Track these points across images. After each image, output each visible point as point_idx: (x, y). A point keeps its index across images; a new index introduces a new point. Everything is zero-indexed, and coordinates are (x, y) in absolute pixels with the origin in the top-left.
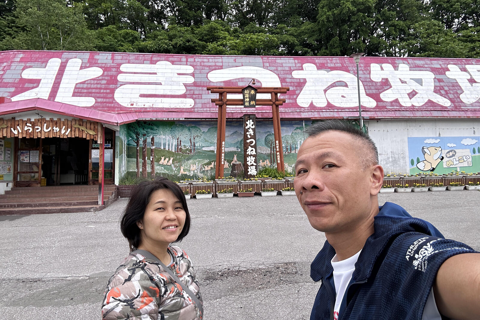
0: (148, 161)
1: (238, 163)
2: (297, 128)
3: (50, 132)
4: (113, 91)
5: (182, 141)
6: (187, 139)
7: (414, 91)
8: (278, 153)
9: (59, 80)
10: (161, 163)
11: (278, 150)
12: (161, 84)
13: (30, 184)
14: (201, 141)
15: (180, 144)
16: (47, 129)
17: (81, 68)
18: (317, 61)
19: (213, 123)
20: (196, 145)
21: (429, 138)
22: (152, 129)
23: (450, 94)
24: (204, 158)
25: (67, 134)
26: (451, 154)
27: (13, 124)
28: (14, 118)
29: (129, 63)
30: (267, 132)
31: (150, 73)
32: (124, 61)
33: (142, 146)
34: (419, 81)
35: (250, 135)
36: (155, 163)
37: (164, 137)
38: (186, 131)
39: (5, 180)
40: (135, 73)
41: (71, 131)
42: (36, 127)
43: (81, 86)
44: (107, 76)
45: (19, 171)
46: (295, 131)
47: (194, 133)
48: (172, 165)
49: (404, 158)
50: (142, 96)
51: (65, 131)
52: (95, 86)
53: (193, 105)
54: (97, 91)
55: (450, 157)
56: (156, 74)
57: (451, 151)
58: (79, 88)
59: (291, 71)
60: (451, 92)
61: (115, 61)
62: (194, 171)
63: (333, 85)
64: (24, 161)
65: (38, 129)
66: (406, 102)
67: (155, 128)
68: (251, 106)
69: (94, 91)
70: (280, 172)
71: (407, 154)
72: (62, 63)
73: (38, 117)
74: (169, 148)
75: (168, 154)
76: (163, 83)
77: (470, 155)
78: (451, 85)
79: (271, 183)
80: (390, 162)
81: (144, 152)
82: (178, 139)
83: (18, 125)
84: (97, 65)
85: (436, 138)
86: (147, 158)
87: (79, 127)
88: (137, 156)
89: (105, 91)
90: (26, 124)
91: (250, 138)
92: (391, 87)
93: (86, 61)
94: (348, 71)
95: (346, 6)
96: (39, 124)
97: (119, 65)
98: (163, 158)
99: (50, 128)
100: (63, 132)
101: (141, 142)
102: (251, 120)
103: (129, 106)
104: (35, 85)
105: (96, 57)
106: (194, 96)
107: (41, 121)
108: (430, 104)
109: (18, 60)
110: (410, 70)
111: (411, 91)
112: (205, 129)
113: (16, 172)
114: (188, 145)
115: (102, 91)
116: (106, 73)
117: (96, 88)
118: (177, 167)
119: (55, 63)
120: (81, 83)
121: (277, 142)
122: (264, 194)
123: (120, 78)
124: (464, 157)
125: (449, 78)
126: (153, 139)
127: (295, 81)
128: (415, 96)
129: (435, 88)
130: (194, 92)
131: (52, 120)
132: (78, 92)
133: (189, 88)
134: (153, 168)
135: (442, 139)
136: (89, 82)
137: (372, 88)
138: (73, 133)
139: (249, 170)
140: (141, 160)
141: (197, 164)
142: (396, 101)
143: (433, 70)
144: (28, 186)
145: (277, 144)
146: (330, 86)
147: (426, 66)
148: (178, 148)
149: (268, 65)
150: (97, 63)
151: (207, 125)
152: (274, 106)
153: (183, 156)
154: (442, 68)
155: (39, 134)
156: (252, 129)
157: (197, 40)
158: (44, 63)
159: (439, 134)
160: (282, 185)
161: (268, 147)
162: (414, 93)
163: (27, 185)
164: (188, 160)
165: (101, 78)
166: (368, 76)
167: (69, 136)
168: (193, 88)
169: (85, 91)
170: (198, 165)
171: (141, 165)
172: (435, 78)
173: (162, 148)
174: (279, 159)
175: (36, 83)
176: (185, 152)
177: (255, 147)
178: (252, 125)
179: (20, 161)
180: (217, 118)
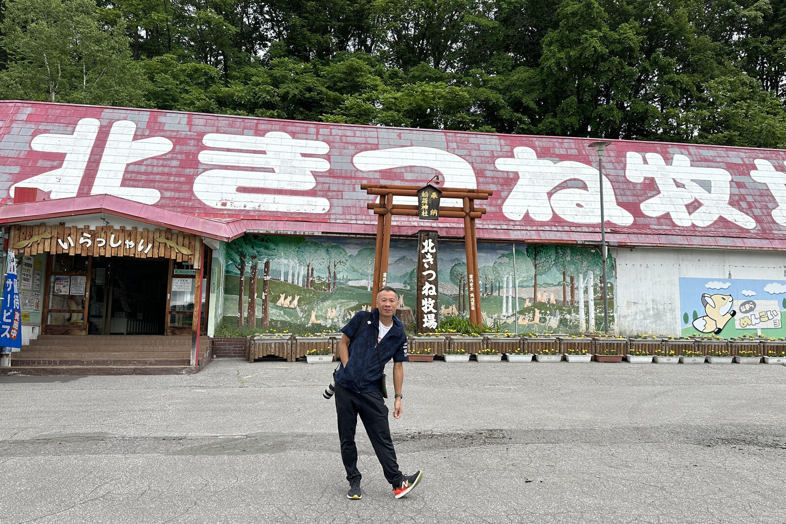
0: (258, 301)
1: (405, 308)
2: (503, 255)
3: (119, 248)
4: (190, 180)
5: (315, 269)
6: (324, 266)
7: (696, 200)
8: (472, 295)
9: (97, 157)
10: (278, 303)
11: (472, 289)
12: (274, 172)
13: (69, 330)
14: (346, 270)
15: (312, 273)
16: (115, 243)
17: (136, 137)
18: (537, 143)
19: (367, 241)
20: (338, 276)
21: (713, 280)
22: (267, 248)
23: (756, 208)
24: (351, 298)
25: (146, 252)
26: (748, 307)
27: (61, 233)
28: (62, 224)
29: (218, 132)
30: (454, 260)
31: (255, 152)
32: (210, 129)
33: (249, 275)
34: (706, 185)
35: (428, 263)
36: (270, 304)
37: (286, 262)
38: (322, 253)
40: (228, 150)
41: (153, 247)
42: (98, 240)
43: (136, 168)
44: (181, 153)
46: (499, 261)
47: (335, 256)
48: (298, 309)
49: (672, 310)
50: (242, 190)
51: (143, 247)
52: (160, 169)
53: (327, 208)
54: (164, 178)
55: (746, 312)
56: (264, 152)
57: (748, 302)
58: (133, 172)
59: (493, 158)
60: (758, 205)
61: (194, 128)
62: (333, 319)
63: (563, 186)
64: (61, 292)
65: (100, 242)
66: (683, 219)
67: (272, 246)
68: (430, 217)
69: (158, 177)
70: (473, 325)
71: (677, 303)
72: (101, 127)
73: (102, 224)
74: (293, 279)
75: (291, 290)
76: (276, 170)
77: (778, 309)
78: (758, 194)
79: (461, 341)
80: (650, 317)
81: (251, 285)
82: (308, 266)
83: (70, 235)
84: (162, 133)
85: (724, 281)
86: (256, 295)
87: (166, 241)
88: (241, 290)
89: (177, 179)
90: (82, 233)
91: (428, 269)
92: (659, 192)
93: (144, 126)
94: (588, 163)
95: (590, 45)
96: (103, 234)
97: (201, 135)
98: (283, 296)
99: (120, 242)
100: (140, 248)
101: (248, 269)
102: (430, 240)
103: (219, 207)
104: (55, 163)
105: (162, 119)
106: (330, 194)
107: (107, 230)
108: (721, 224)
109: (24, 117)
110: (692, 166)
111: (692, 200)
112: (352, 251)
113: (46, 310)
114: (325, 276)
115: (172, 179)
116: (178, 147)
117: (162, 174)
118: (306, 311)
119: (88, 127)
120: (135, 164)
121: (471, 276)
122: (449, 358)
123: (204, 157)
124: (769, 313)
125: (755, 182)
126: (267, 265)
127: (501, 175)
128: (699, 210)
129: (731, 197)
130: (329, 187)
131: (123, 230)
132: (130, 180)
133: (321, 180)
134: (265, 311)
135: (735, 282)
136: (149, 162)
137: (628, 193)
138: (156, 251)
139: (425, 320)
140: (246, 298)
141: (338, 308)
142: (667, 216)
143: (730, 167)
144: (66, 333)
145: (471, 280)
146: (557, 186)
147: (718, 159)
148: (308, 280)
149: (454, 145)
150: (163, 130)
151: (356, 244)
152: (468, 219)
153: (315, 294)
154: (744, 164)
155: (102, 250)
156: (432, 254)
157: (324, 89)
158: (70, 126)
159: (730, 274)
160: (478, 345)
161: (456, 283)
162: (696, 204)
163: (64, 331)
164: (324, 300)
165: (169, 156)
166: (621, 173)
167: (150, 255)
168: (327, 180)
169: (144, 177)
170: (340, 310)
171: (245, 306)
172: (732, 181)
173: (282, 279)
174: (473, 303)
175: (57, 159)
176: (318, 287)
177: (435, 283)
178: (432, 248)
179: (54, 291)
180: (376, 235)
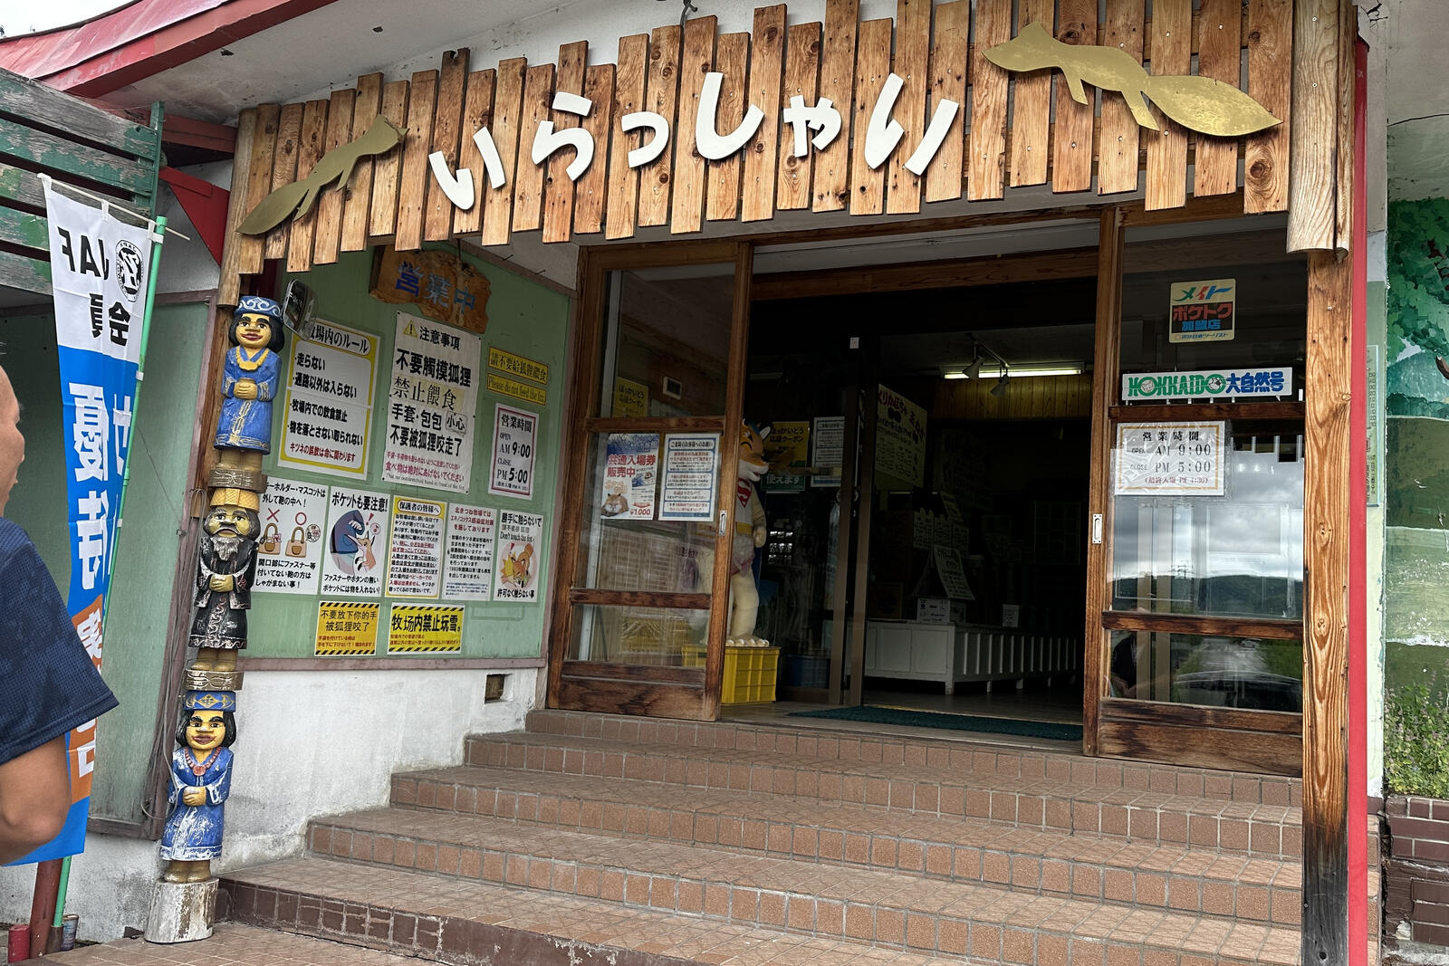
3: (751, 159)
13: (650, 689)
16: (722, 124)
25: (918, 162)
39: (474, 646)
41: (963, 121)
45: (591, 585)
51: (896, 130)
64: (625, 509)
65: (643, 135)
73: (652, 20)
83: (488, 119)
90: (551, 96)
96: (658, 82)
99: (754, 116)
100: (877, 141)
107: (678, 54)
113: (567, 594)
131: (772, 30)
138: (986, 146)
144: (638, 704)
155: (653, 192)
163: (631, 693)
167: (943, 188)
